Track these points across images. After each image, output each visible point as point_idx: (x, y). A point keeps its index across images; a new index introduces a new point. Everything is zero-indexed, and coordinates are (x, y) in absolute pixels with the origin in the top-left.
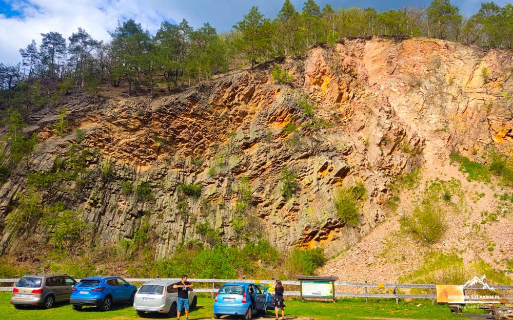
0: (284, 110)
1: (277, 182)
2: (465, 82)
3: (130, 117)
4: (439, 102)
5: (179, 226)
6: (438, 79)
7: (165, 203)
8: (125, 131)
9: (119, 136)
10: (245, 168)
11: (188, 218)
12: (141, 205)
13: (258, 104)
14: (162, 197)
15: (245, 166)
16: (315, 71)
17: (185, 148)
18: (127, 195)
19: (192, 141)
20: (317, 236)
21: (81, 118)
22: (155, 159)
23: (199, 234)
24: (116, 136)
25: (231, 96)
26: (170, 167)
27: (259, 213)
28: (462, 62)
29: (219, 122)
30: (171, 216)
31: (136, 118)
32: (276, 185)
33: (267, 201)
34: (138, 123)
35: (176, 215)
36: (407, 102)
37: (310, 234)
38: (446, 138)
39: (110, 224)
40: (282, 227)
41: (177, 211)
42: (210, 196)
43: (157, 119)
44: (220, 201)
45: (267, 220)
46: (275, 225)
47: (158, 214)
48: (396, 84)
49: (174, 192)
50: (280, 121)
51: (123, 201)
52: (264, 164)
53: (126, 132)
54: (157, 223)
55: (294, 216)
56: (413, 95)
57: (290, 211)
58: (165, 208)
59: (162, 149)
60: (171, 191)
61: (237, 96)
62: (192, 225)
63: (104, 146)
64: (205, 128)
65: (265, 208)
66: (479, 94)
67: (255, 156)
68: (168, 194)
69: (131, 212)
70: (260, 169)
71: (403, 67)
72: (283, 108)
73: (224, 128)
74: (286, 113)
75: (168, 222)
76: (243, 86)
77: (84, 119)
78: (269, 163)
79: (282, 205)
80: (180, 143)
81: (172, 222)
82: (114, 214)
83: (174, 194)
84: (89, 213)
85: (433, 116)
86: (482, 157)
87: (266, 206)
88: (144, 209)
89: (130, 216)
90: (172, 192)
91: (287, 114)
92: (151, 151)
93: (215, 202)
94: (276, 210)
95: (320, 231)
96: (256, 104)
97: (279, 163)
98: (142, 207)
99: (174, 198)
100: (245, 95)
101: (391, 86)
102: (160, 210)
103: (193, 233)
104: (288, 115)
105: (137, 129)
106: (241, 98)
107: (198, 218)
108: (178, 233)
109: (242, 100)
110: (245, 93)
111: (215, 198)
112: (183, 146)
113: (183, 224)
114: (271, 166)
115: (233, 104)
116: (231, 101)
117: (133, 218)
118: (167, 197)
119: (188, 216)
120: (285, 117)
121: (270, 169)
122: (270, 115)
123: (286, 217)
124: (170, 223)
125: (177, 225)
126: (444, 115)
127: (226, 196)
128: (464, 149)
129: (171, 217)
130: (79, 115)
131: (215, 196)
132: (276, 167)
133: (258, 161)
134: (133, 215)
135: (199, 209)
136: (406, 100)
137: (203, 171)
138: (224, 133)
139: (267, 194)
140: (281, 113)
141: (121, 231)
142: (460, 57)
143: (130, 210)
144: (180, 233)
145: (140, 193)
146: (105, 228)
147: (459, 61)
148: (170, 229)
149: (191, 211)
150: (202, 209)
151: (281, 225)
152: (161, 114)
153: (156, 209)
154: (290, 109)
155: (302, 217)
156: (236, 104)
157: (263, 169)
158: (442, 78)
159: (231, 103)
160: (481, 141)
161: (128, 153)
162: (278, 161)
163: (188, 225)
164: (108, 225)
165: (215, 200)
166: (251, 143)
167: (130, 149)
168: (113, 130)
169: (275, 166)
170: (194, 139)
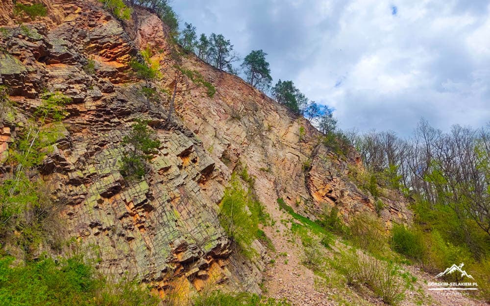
0: (121, 44)
1: (102, 145)
2: (282, 133)
4: (260, 143)
6: (257, 122)
10: (34, 91)
13: (68, 14)
15: (36, 87)
16: (150, 35)
20: (195, 269)
27: (55, 193)
28: (278, 116)
32: (97, 149)
33: (79, 174)
36: (227, 130)
37: (182, 263)
38: (272, 180)
40: (116, 237)
45: (70, 214)
46: (96, 230)
48: (215, 108)
50: (107, 57)
52: (80, 101)
55: (144, 219)
56: (234, 125)
57: (136, 206)
65: (70, 187)
66: (293, 149)
67: (61, 80)
70: (70, 107)
71: (222, 95)
72: (120, 41)
74: (124, 49)
78: (90, 105)
79: (114, 191)
85: (255, 153)
86: (305, 212)
87: (75, 182)
91: (124, 53)
94: (99, 197)
95: (203, 261)
96: (65, 12)
97: (108, 113)
101: (210, 107)
114: (93, 113)
120: (121, 55)
122: (92, 40)
123: (125, 216)
126: (266, 156)
128: (288, 197)
132: (102, 119)
136: (227, 127)
139: (79, 160)
140: (115, 46)
142: (276, 110)
147: (275, 113)
151: (114, 232)
154: (132, 48)
155: (163, 224)
157: (75, 110)
158: (260, 122)
160: (301, 194)
162: (107, 109)
166: (53, 57)
169: (100, 116)
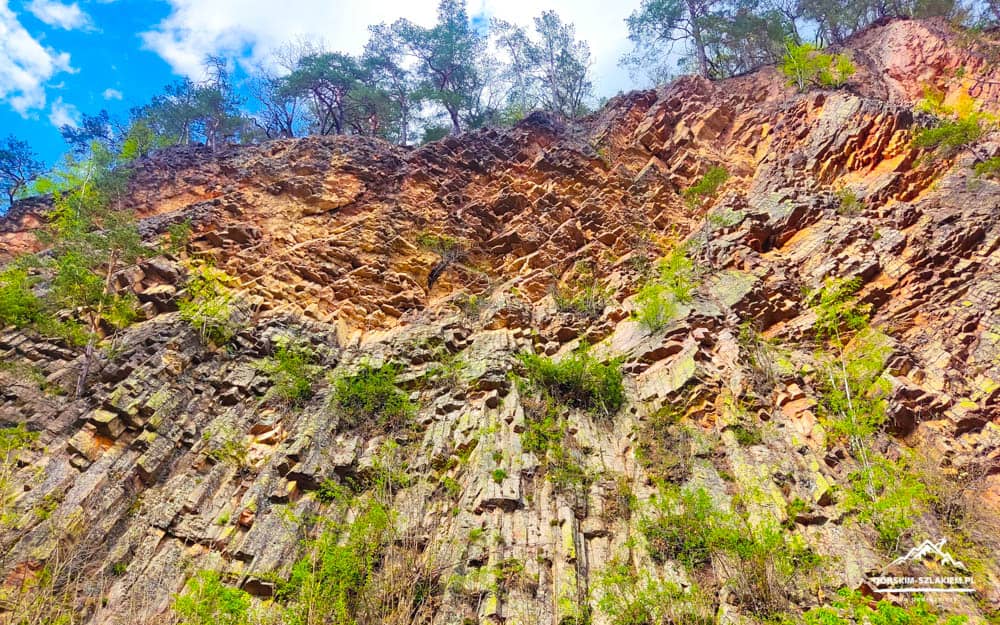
0: (872, 124)
1: (972, 328)
3: (324, 168)
5: (545, 528)
7: (466, 433)
8: (306, 214)
9: (286, 231)
10: (789, 304)
11: (586, 492)
12: (352, 444)
13: (755, 147)
14: (453, 416)
15: (788, 296)
16: (913, 63)
17: (530, 271)
18: (292, 405)
19: (552, 246)
21: (157, 188)
22: (418, 304)
23: (669, 565)
24: (273, 227)
25: (662, 123)
26: (476, 325)
27: (948, 463)
29: (636, 192)
30: (499, 478)
31: (347, 169)
32: (967, 341)
33: (966, 405)
34: (353, 188)
35: (525, 475)
39: (183, 528)
41: (530, 461)
42: (672, 395)
43: (420, 178)
44: (729, 413)
47: (432, 480)
49: (504, 394)
50: (865, 164)
51: (269, 429)
52: (875, 272)
53: (309, 219)
54: (428, 521)
58: (466, 449)
59: (443, 275)
60: (489, 387)
61: (683, 122)
62: (619, 525)
63: (225, 257)
64: (593, 208)
65: (968, 440)
67: (817, 257)
68: (480, 403)
69: (296, 468)
70: (865, 293)
72: (867, 119)
73: (658, 209)
74: (884, 128)
75: (489, 505)
76: (693, 100)
77: (169, 191)
78: (895, 267)
80: (509, 257)
81: (511, 506)
82: (215, 484)
83: (505, 400)
84: (82, 469)
87: (971, 425)
88: (365, 462)
89: (292, 485)
90: (494, 393)
91: (888, 135)
92: (402, 279)
93: (704, 421)
96: (748, 148)
97: (939, 261)
98: (359, 451)
99: (505, 415)
100: (706, 121)
102: (440, 464)
103: (630, 562)
104: (895, 138)
105: (350, 208)
106: (696, 129)
107: (641, 493)
108: (550, 564)
109: (702, 134)
110: (708, 115)
111: (698, 401)
112: (521, 264)
113: (566, 513)
114: (910, 278)
115: (674, 147)
116: (664, 137)
117: (309, 497)
118: (473, 413)
119: (586, 482)
120: (886, 142)
121: (907, 292)
122: (819, 157)
124: (497, 512)
125: (534, 520)
127: (751, 394)
129: (499, 482)
130: (153, 180)
131: (697, 395)
132: (935, 279)
133: (843, 267)
134: (305, 483)
135: (631, 455)
137: (611, 331)
138: (659, 226)
139: (948, 379)
140: (864, 134)
141: (227, 556)
143: (294, 458)
144: (560, 565)
145: (350, 401)
146: (148, 545)
148: (501, 541)
149: (593, 463)
150: (646, 449)
152: (435, 167)
153: (420, 462)
154: (896, 115)
156: (682, 142)
157: (876, 292)
159: (667, 144)
161: (317, 282)
162: (932, 255)
163: (592, 524)
164: (169, 533)
165: (702, 413)
166: (780, 230)
167: (324, 269)
168: (262, 210)
169: (929, 276)
170: (557, 241)
